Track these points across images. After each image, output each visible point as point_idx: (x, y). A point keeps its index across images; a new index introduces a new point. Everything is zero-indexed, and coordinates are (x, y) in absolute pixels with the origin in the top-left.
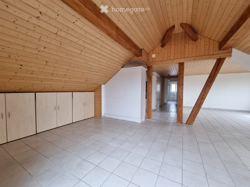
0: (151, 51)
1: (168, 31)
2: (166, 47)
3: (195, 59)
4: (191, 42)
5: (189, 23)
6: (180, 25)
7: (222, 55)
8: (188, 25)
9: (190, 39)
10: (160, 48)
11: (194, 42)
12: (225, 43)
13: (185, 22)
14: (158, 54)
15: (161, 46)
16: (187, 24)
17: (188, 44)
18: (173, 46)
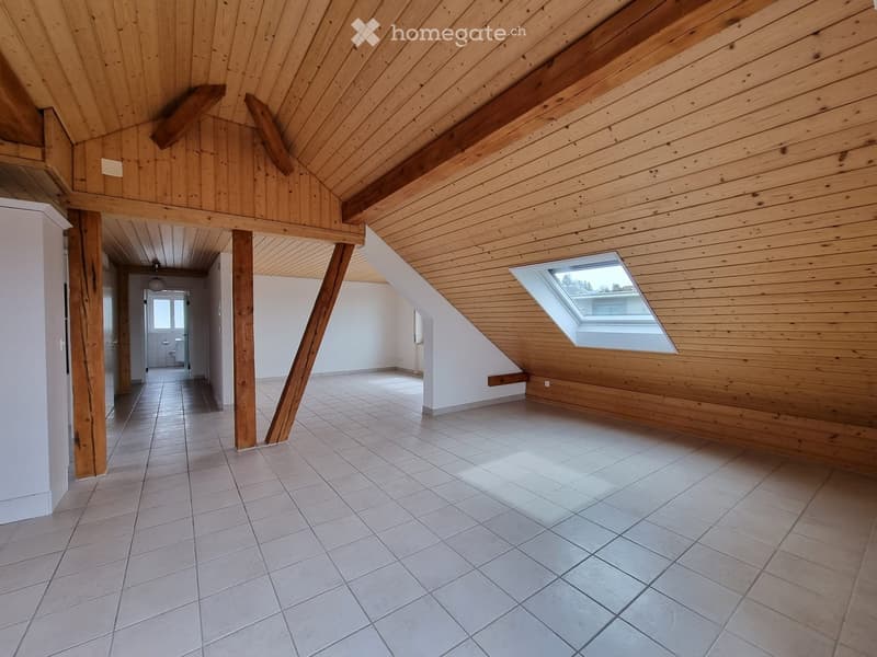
0: (92, 139)
1: (192, 91)
2: (179, 149)
3: (285, 230)
4: (272, 170)
5: (275, 109)
6: (243, 98)
7: (347, 236)
8: (270, 114)
9: (269, 161)
10: (151, 144)
11: (281, 175)
12: (361, 211)
13: (262, 97)
14: (140, 168)
15: (153, 137)
16: (267, 107)
17: (262, 174)
18: (208, 160)
